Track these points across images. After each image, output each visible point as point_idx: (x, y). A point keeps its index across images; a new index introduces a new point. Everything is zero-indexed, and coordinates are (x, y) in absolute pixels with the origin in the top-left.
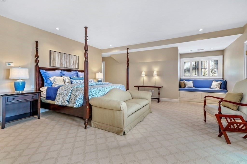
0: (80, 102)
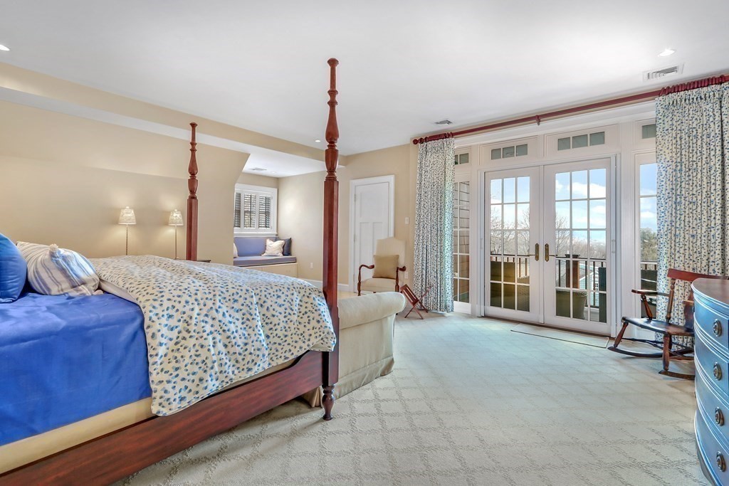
0: (293, 336)
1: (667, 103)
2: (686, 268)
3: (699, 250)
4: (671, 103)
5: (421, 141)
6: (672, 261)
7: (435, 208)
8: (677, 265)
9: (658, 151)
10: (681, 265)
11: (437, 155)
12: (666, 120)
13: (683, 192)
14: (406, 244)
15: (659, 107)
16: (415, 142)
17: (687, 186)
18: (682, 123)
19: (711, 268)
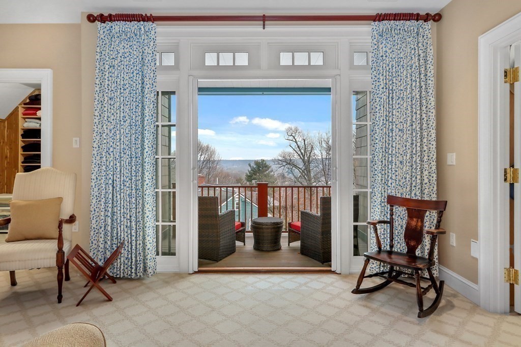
1: (381, 30)
2: (397, 194)
3: (405, 176)
4: (384, 30)
5: (102, 19)
6: (386, 187)
7: (127, 124)
8: (389, 191)
9: (373, 77)
10: (393, 191)
11: (130, 44)
12: (381, 46)
13: (394, 120)
14: (77, 179)
15: (375, 32)
16: (91, 18)
17: (397, 114)
18: (393, 51)
19: (413, 193)
